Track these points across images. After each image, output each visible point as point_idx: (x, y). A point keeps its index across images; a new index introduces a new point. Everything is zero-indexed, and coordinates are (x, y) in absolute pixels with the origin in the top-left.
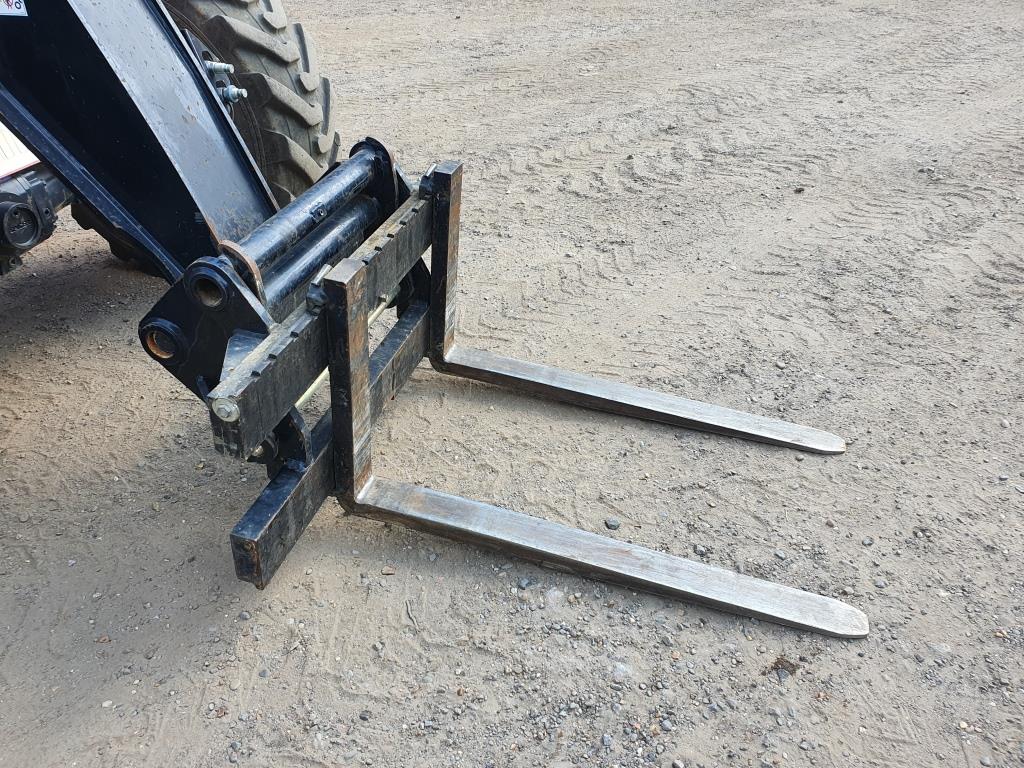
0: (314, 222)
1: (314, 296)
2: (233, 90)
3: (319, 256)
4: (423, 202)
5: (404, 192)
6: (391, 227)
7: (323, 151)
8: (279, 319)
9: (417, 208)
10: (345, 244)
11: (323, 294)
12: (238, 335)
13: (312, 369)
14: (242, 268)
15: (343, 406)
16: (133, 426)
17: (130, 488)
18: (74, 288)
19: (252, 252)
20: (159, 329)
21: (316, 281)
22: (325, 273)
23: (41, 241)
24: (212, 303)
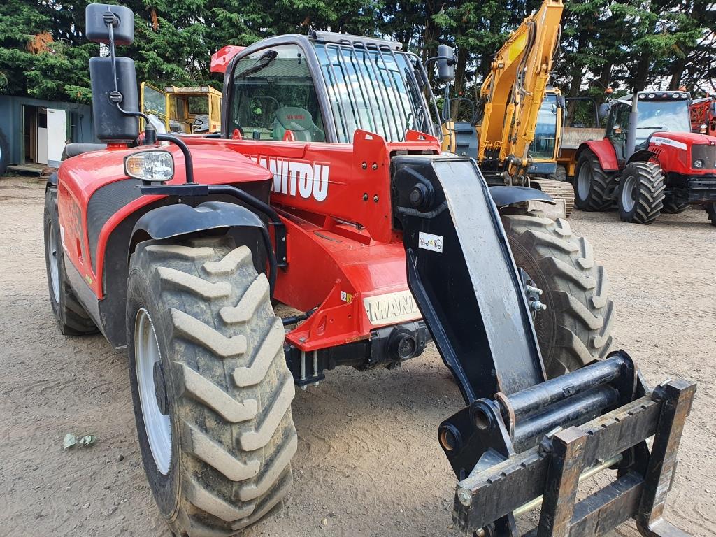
0: (563, 395)
1: (545, 444)
2: (538, 304)
3: (562, 418)
4: (653, 403)
5: (640, 392)
6: (621, 413)
7: (596, 346)
8: (518, 451)
9: (646, 406)
10: (584, 415)
11: (551, 444)
12: (490, 452)
13: (530, 492)
14: (505, 413)
15: (547, 527)
16: (423, 482)
17: (406, 520)
18: (424, 385)
19: (514, 404)
20: (449, 430)
21: (549, 435)
22: (558, 432)
23: (414, 357)
24: (482, 427)
